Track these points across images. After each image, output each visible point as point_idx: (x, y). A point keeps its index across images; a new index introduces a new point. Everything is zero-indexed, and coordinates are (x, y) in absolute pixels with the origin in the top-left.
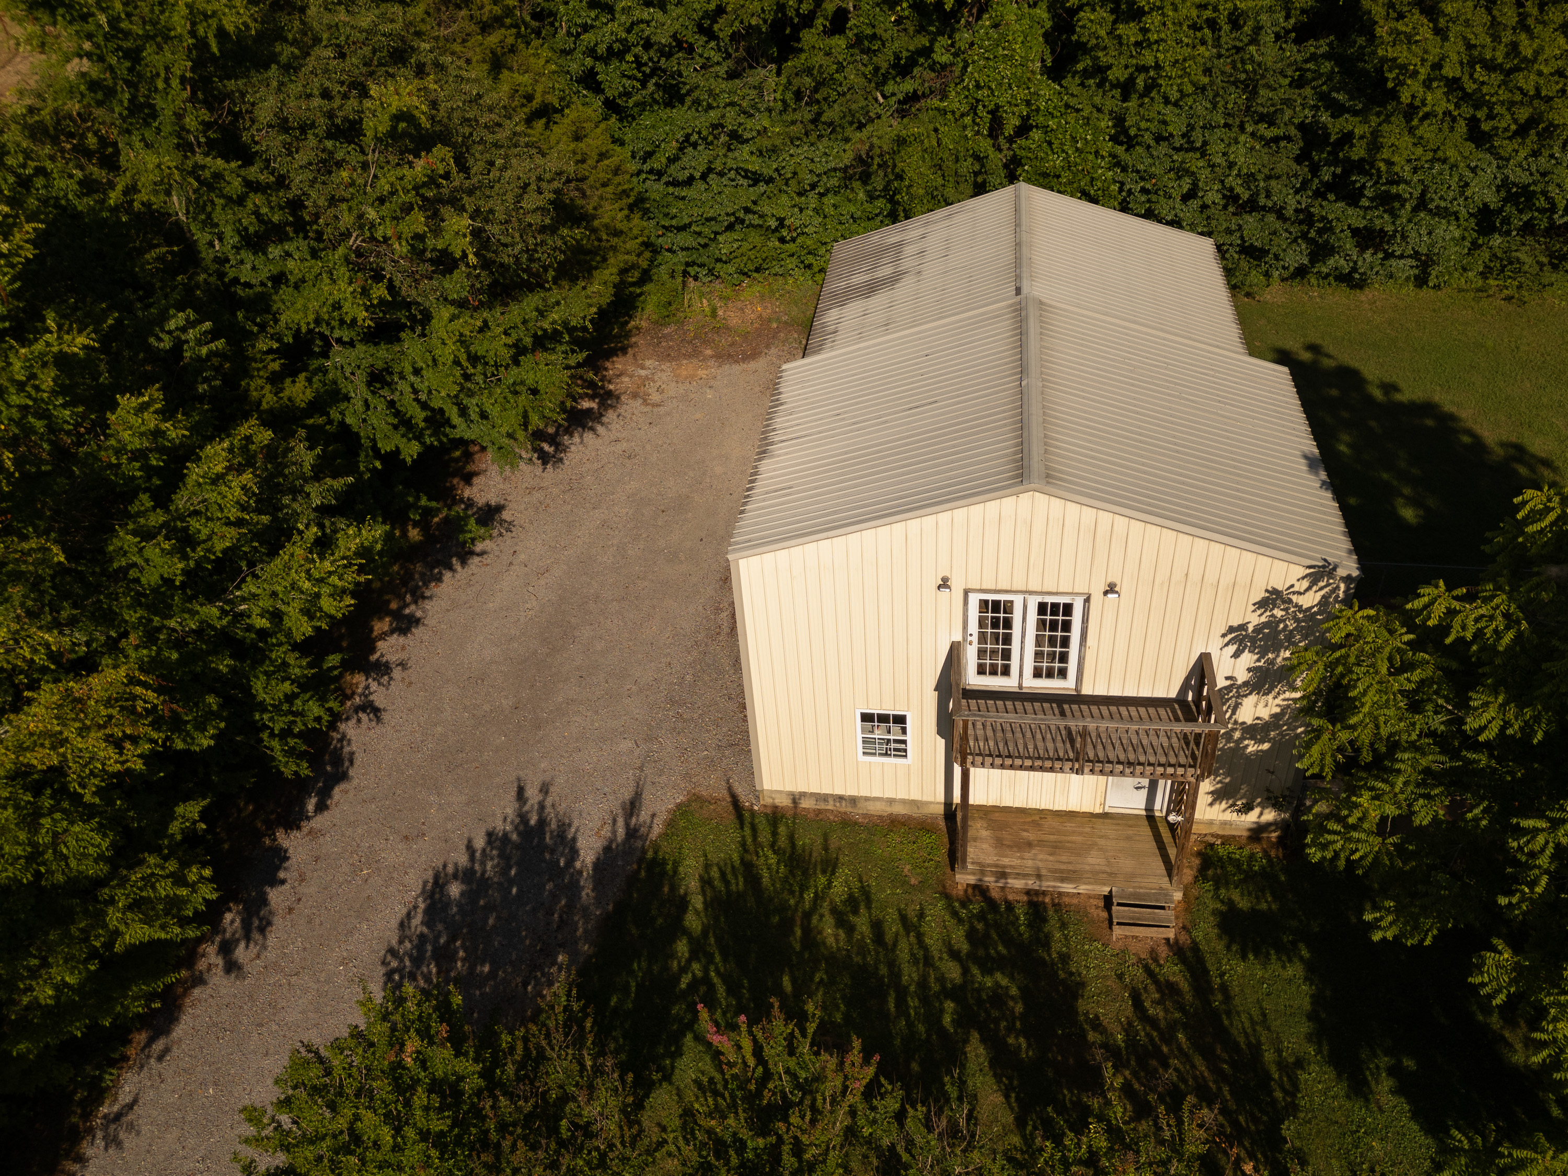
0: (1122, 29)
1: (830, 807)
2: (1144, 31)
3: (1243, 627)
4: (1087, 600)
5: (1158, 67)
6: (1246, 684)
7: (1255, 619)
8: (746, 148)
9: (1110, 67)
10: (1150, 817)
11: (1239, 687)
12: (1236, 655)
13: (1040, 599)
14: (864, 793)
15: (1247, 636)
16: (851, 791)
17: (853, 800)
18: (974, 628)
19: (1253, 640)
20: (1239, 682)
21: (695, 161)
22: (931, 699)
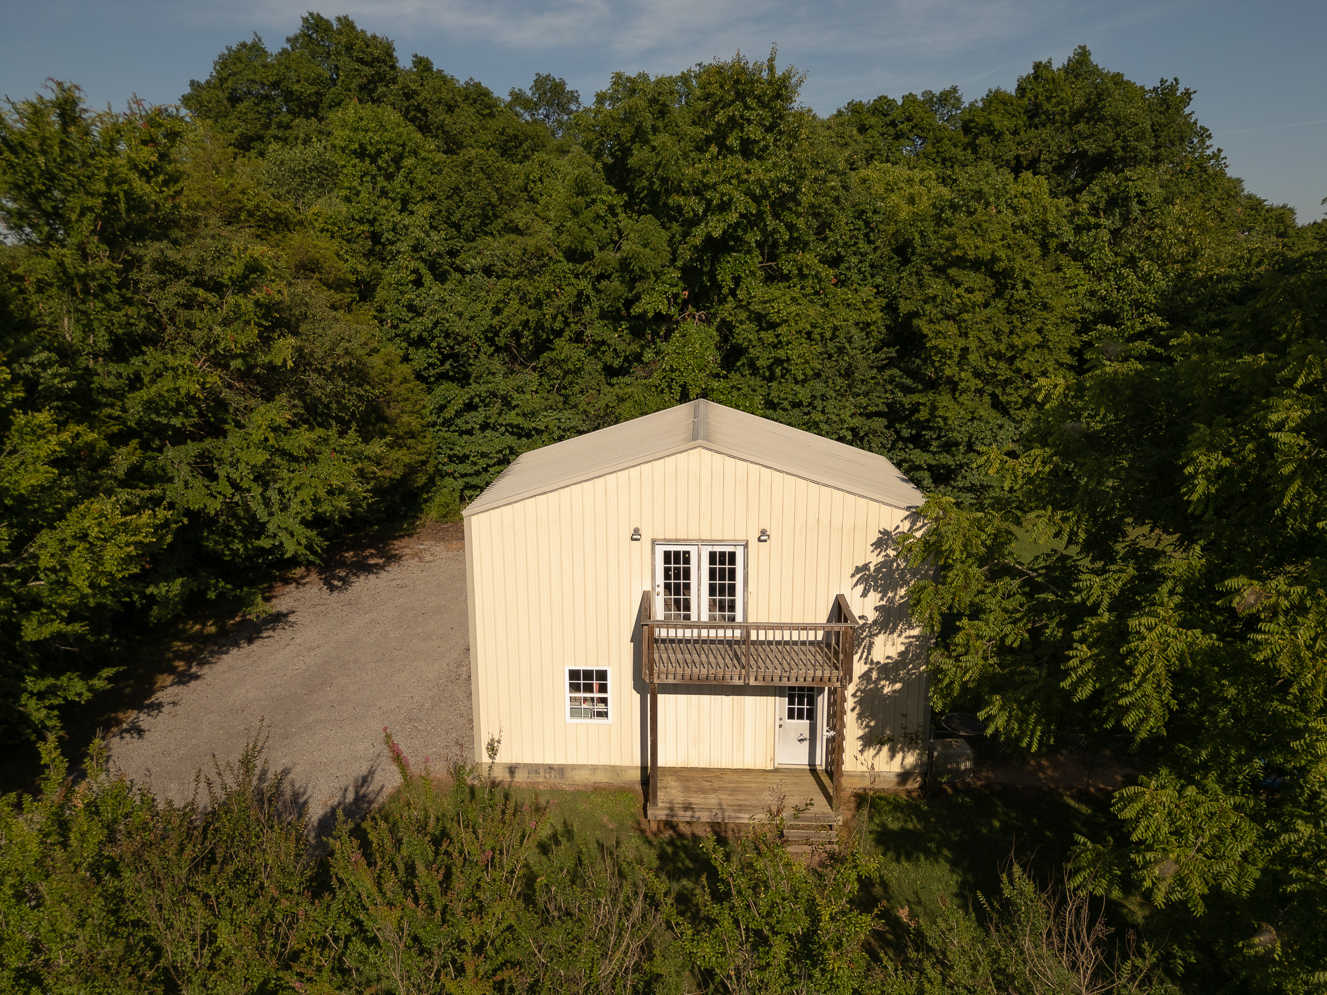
0: (763, 334)
1: (541, 780)
2: (777, 336)
3: (866, 567)
4: (746, 546)
5: (788, 360)
6: (875, 622)
7: (874, 559)
8: (513, 413)
9: (758, 358)
10: (813, 770)
11: (870, 627)
12: (864, 595)
13: (710, 549)
14: (571, 761)
15: (870, 575)
16: (559, 760)
17: (561, 770)
18: (660, 580)
19: (875, 579)
20: (870, 622)
21: (475, 418)
22: (627, 649)
